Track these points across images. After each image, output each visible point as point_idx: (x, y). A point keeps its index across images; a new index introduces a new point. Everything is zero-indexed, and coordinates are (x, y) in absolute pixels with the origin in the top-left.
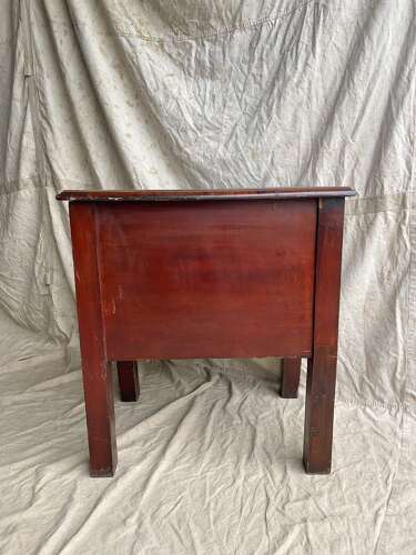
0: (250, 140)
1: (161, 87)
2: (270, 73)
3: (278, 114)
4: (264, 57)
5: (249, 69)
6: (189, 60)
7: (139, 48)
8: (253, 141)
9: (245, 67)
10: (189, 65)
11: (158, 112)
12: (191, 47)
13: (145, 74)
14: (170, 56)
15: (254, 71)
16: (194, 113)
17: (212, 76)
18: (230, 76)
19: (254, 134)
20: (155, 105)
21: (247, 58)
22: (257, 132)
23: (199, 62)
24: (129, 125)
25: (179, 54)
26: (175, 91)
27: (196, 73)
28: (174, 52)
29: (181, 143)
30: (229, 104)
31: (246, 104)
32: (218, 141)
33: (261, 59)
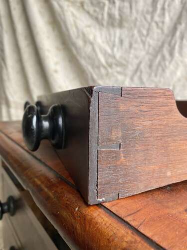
0: (153, 74)
1: (81, 35)
2: (171, 19)
3: (180, 53)
4: (166, 7)
5: (152, 18)
6: (103, 15)
7: (66, 8)
8: (156, 75)
9: (149, 17)
10: (103, 19)
11: (78, 53)
12: (104, 4)
13: (69, 26)
14: (88, 13)
15: (157, 18)
16: (105, 53)
17: (121, 25)
18: (135, 25)
19: (157, 69)
20: (76, 48)
21: (150, 9)
22: (160, 69)
23: (110, 16)
24: (56, 64)
25: (95, 11)
26: (91, 37)
27: (108, 23)
28: (91, 9)
29: (95, 77)
30: (135, 45)
31: (149, 46)
32: (125, 75)
33: (163, 9)
